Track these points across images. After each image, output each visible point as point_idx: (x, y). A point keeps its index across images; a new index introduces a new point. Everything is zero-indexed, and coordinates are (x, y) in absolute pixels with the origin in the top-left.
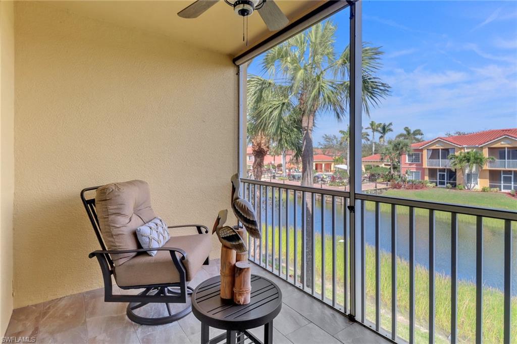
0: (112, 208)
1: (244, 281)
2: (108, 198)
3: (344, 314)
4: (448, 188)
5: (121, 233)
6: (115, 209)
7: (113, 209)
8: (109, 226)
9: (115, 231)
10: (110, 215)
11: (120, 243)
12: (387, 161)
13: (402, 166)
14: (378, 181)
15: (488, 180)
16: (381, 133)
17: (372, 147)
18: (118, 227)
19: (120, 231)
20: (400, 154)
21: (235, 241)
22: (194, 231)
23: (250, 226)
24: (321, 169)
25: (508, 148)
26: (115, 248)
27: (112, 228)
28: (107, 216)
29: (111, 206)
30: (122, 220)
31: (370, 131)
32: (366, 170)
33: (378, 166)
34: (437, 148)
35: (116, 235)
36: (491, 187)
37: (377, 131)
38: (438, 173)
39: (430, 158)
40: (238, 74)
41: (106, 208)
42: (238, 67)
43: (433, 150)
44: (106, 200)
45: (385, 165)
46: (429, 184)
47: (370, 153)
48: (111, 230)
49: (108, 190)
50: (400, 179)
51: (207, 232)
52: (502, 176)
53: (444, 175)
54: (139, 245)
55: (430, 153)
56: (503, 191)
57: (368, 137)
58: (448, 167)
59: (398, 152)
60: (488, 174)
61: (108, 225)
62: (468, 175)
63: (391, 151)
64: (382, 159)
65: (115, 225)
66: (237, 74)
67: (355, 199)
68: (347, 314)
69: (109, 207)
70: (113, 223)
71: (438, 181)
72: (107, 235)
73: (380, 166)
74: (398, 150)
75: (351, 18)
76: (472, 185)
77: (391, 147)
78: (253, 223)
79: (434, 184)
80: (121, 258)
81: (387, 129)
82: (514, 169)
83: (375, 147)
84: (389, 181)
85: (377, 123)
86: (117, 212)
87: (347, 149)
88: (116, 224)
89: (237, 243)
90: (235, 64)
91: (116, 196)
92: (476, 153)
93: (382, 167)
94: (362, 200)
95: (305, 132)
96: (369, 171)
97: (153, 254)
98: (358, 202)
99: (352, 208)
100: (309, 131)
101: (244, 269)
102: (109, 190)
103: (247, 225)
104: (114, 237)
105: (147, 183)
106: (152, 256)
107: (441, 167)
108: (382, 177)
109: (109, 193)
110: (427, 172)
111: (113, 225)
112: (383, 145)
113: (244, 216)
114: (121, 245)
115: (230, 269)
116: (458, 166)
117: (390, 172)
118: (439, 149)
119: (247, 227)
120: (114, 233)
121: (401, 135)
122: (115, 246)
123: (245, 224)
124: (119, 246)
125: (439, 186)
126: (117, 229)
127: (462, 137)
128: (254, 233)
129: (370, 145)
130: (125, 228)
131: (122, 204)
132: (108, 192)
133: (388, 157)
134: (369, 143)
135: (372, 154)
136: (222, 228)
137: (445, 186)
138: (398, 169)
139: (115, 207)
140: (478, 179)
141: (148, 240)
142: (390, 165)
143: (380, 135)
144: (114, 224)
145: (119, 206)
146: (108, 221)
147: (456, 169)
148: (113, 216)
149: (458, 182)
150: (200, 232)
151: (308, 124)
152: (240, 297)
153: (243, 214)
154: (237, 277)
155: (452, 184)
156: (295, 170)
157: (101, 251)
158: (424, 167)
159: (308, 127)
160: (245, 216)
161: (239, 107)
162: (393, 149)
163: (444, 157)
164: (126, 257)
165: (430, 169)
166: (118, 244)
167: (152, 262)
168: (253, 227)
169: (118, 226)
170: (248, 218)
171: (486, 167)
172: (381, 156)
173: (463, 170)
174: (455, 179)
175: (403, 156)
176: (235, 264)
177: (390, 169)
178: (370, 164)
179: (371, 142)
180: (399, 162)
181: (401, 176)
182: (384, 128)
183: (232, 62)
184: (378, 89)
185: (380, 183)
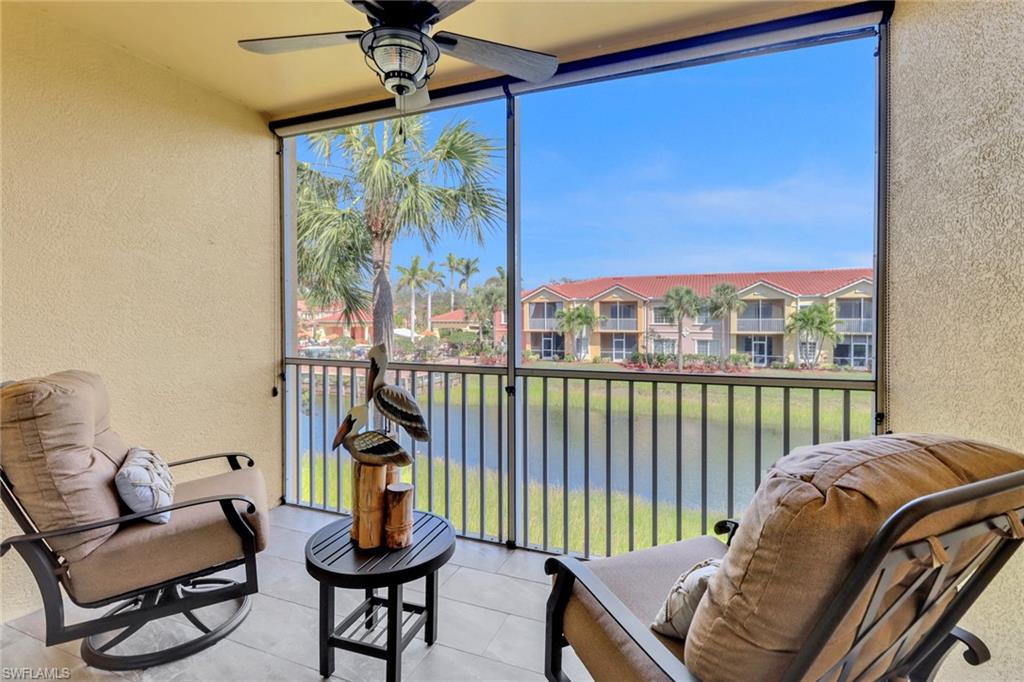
0: (52, 435)
1: (406, 511)
2: (40, 414)
3: (499, 544)
4: (555, 361)
5: (81, 487)
6: (60, 435)
7: (54, 437)
8: (50, 475)
9: (66, 486)
10: (49, 450)
11: (83, 508)
12: (474, 321)
13: (496, 329)
14: (461, 355)
15: (598, 348)
16: (463, 274)
17: (450, 296)
18: (73, 476)
19: (78, 483)
20: (493, 311)
21: (393, 451)
22: (224, 465)
23: (414, 425)
24: (363, 336)
25: (621, 302)
26: (70, 522)
27: (58, 478)
28: (42, 455)
29: (46, 429)
30: (78, 460)
31: (445, 270)
32: (442, 337)
33: (460, 330)
34: (542, 301)
35: (69, 494)
36: (603, 355)
37: (457, 269)
38: (543, 339)
39: (533, 317)
40: (280, 152)
41: (35, 436)
42: (280, 139)
43: (537, 304)
44: (34, 418)
45: (472, 328)
46: (531, 357)
47: (447, 307)
48: (56, 484)
49: (38, 395)
50: (493, 351)
51: (251, 463)
52: (614, 340)
53: (549, 342)
54: (124, 508)
55: (533, 307)
56: (615, 360)
57: (443, 279)
58: (554, 330)
59: (490, 307)
60: (598, 338)
61: (45, 474)
62: (578, 340)
63: (480, 304)
64: (467, 318)
65: (66, 472)
66: (278, 153)
67: (515, 376)
68: (504, 542)
69: (44, 432)
70: (57, 468)
71: (543, 350)
72: (43, 497)
73: (464, 330)
74: (489, 304)
75: (508, 117)
76: (583, 354)
77: (480, 298)
78: (418, 419)
79: (538, 356)
80: (85, 542)
81: (472, 267)
82: (628, 331)
83: (455, 298)
84: (477, 354)
85: (456, 258)
86: (65, 442)
87: (409, 300)
88: (68, 469)
89: (396, 454)
90: (275, 133)
91: (60, 407)
92: (586, 308)
93: (467, 332)
94: (525, 377)
95: (379, 270)
96: (445, 339)
97: (165, 520)
98: (519, 380)
99: (511, 390)
100: (385, 269)
101: (406, 491)
102: (42, 394)
103: (408, 424)
104: (65, 498)
105: (98, 376)
106: (164, 523)
107: (546, 330)
108: (467, 348)
109: (41, 403)
110: (529, 337)
111: (61, 472)
112: (466, 295)
113: (401, 411)
114: (83, 512)
115: (379, 498)
116: (566, 329)
117: (478, 340)
118: (543, 303)
119: (410, 427)
120: (63, 489)
121: (493, 280)
122: (68, 518)
123: (404, 422)
124: (80, 516)
125: (544, 358)
126: (71, 480)
127: (570, 286)
128: (419, 432)
129: (446, 294)
130: (90, 474)
131: (76, 424)
132: (38, 398)
133: (475, 315)
134: (444, 290)
135: (449, 310)
136: (358, 436)
137: (551, 358)
138: (490, 334)
139: (60, 431)
140: (589, 347)
141: (149, 493)
142: (478, 328)
143: (462, 277)
144: (62, 468)
145: (69, 429)
146: (44, 465)
147: (563, 333)
148: (58, 452)
149: (566, 351)
150: (235, 465)
151: (384, 257)
152: (402, 536)
153: (399, 408)
154: (394, 507)
155: (559, 354)
156: (310, 341)
157: (23, 536)
158: (525, 330)
159: (383, 261)
160: (404, 410)
161: (281, 218)
162: (483, 302)
163: (550, 315)
164: (97, 538)
165: (533, 334)
166: (75, 513)
167: (169, 533)
168: (419, 426)
169: (73, 473)
170: (409, 412)
171: (599, 329)
172: (466, 313)
173: (571, 332)
174: (563, 348)
175: (497, 313)
176: (386, 489)
177: (478, 334)
178: (446, 326)
179: (449, 291)
180: (492, 323)
181: (496, 344)
182: (467, 267)
183: (268, 130)
184: (497, 207)
185: (464, 358)
